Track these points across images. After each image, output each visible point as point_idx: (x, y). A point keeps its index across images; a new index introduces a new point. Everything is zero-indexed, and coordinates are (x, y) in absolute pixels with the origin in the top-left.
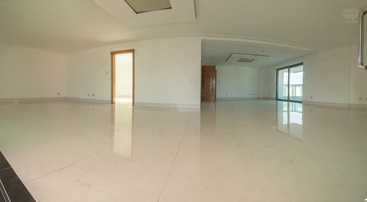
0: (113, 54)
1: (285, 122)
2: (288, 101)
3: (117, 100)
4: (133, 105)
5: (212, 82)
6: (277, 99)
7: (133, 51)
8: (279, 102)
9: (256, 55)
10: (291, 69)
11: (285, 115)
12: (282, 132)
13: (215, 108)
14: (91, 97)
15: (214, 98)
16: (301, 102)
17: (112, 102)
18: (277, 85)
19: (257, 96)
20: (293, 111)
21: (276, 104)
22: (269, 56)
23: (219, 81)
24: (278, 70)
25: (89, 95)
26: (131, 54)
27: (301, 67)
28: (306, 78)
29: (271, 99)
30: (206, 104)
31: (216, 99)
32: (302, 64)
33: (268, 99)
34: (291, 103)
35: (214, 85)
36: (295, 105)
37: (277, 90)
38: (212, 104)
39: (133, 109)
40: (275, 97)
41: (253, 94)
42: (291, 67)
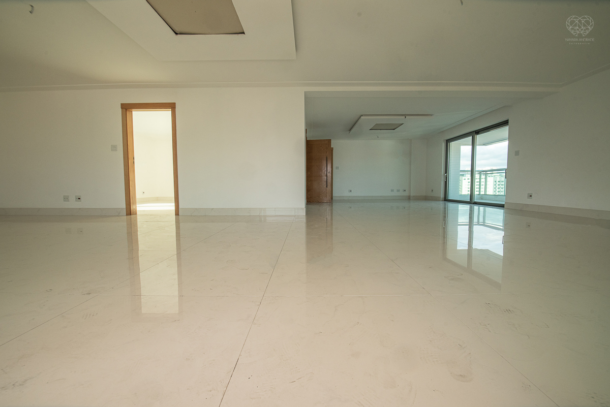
0: (127, 108)
1: (462, 243)
2: (471, 202)
3: (140, 208)
4: (177, 214)
5: (326, 169)
6: (446, 199)
7: (172, 106)
8: (451, 205)
9: (405, 116)
10: (479, 138)
11: (462, 233)
13: (332, 213)
14: (73, 204)
15: (329, 198)
16: (502, 206)
17: (130, 212)
18: (446, 172)
19: (406, 194)
20: (478, 224)
21: (445, 208)
22: (431, 115)
23: (337, 168)
24: (448, 141)
25: (66, 199)
26: (168, 113)
27: (504, 131)
28: (517, 153)
29: (436, 199)
30: (314, 207)
31: (332, 199)
32: (505, 123)
33: (426, 198)
34: (476, 207)
35: (329, 175)
36: (484, 211)
37: (446, 183)
38: (326, 208)
40: (442, 196)
41: (398, 191)
42: (478, 132)
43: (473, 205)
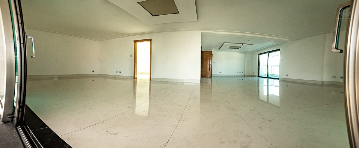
0: (135, 42)
1: (265, 93)
2: (267, 78)
3: (138, 76)
4: (150, 80)
5: (209, 63)
6: (258, 76)
7: (150, 40)
8: (260, 79)
9: (242, 44)
10: (270, 54)
11: (265, 89)
12: (263, 101)
13: (211, 82)
14: (118, 74)
15: (210, 75)
16: (278, 79)
17: (135, 78)
18: (258, 66)
19: (243, 74)
20: (271, 86)
21: (258, 80)
22: (253, 45)
23: (214, 63)
24: (259, 54)
25: (117, 72)
26: (149, 42)
27: (279, 52)
28: (283, 60)
29: (255, 76)
30: (204, 79)
31: (212, 75)
32: (279, 50)
33: (251, 76)
34: (270, 80)
35: (211, 66)
36: (273, 81)
37: (258, 70)
38: (209, 79)
39: (150, 83)
40: (257, 75)
41: (240, 73)
42: (270, 52)
43: (268, 79)
